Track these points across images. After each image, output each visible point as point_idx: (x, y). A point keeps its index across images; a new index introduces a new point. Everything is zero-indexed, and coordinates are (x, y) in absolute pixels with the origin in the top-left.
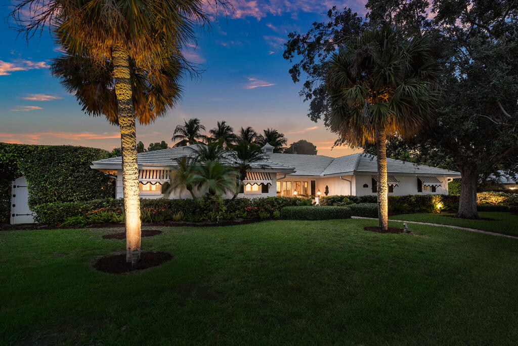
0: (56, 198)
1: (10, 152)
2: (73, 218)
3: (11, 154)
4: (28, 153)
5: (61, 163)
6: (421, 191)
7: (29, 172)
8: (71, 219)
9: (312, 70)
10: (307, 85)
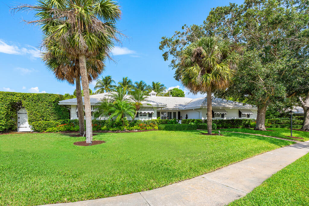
0: (41, 119)
1: (19, 97)
2: (51, 128)
3: (19, 98)
4: (27, 97)
5: (43, 102)
6: (241, 117)
7: (28, 106)
8: (50, 129)
9: (175, 54)
10: (173, 62)
